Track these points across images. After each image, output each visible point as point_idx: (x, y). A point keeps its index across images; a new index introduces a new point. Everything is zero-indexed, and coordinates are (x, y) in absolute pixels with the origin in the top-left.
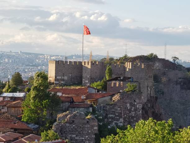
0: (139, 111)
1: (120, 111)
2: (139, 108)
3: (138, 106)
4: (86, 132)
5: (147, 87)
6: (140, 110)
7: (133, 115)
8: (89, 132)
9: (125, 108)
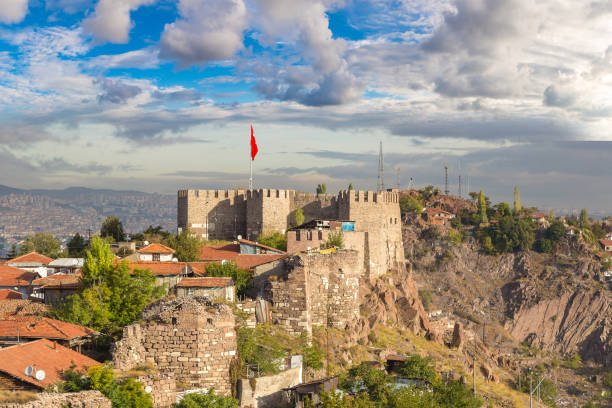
0: (352, 294)
1: (302, 295)
2: (350, 287)
3: (347, 283)
4: (206, 344)
5: (387, 242)
6: (354, 290)
7: (338, 303)
8: (215, 343)
9: (319, 287)
